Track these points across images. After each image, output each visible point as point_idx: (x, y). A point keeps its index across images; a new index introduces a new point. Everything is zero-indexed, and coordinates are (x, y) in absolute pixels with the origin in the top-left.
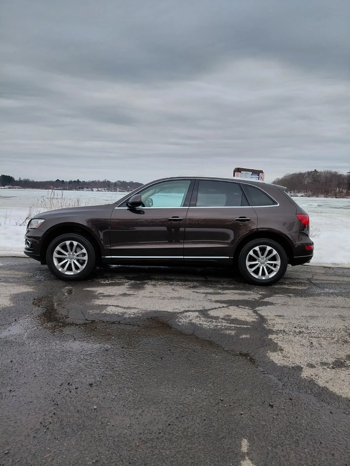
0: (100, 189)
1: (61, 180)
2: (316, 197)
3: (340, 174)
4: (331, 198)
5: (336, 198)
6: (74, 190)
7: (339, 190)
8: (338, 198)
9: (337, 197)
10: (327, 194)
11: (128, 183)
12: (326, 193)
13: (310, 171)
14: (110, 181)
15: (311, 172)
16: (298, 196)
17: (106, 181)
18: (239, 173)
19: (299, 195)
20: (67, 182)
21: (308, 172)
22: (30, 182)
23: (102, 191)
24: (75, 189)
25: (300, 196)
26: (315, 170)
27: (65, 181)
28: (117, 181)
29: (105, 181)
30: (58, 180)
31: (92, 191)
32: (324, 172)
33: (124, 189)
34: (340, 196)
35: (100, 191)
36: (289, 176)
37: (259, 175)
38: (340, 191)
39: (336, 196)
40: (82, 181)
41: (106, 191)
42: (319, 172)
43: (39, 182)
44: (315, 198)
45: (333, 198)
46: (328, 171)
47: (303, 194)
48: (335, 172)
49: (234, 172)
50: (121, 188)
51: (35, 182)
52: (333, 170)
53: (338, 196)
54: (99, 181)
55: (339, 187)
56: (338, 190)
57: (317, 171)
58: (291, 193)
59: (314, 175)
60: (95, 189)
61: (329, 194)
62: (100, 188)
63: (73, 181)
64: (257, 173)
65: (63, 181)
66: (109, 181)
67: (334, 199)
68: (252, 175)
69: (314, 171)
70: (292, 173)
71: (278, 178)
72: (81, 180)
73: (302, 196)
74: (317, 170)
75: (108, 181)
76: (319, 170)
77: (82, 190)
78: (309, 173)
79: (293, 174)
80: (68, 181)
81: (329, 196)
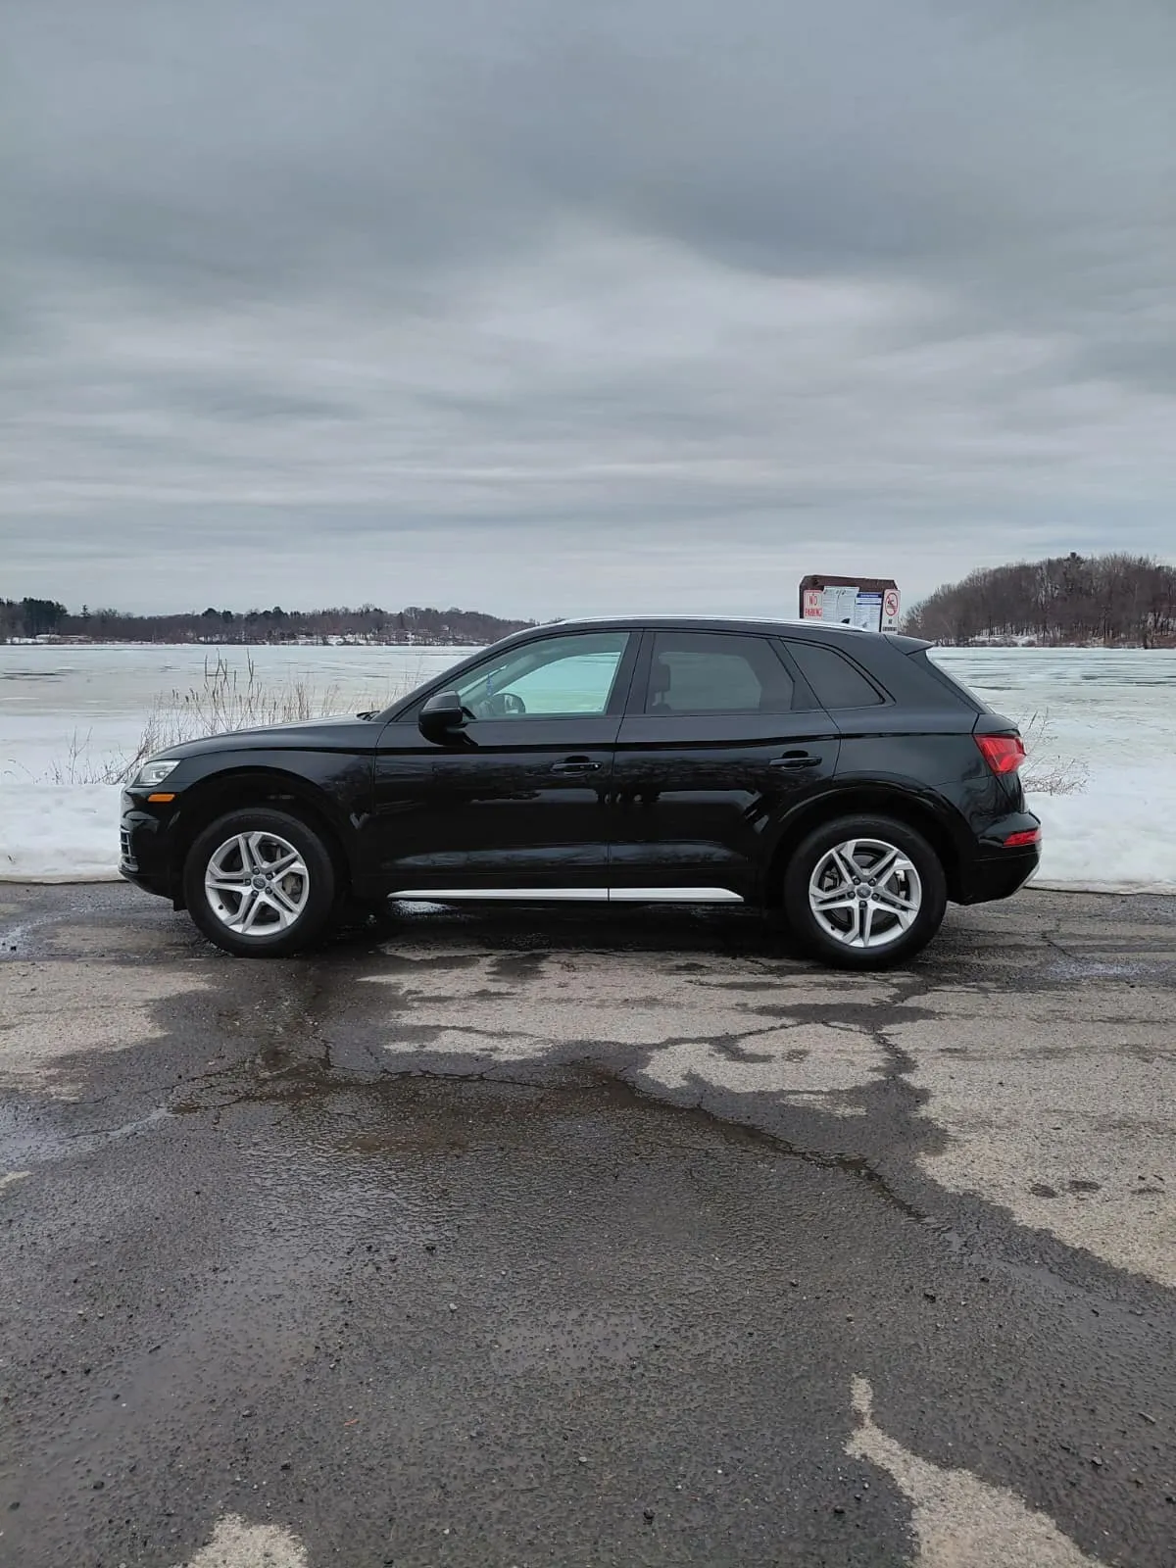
0: (350, 638)
1: (220, 609)
2: (1079, 647)
3: (1157, 565)
4: (1129, 648)
5: (1146, 648)
6: (264, 644)
7: (1156, 621)
8: (1153, 648)
9: (1149, 643)
10: (1114, 637)
11: (442, 613)
12: (1111, 632)
13: (1054, 558)
14: (383, 610)
15: (1059, 561)
16: (1015, 645)
17: (371, 610)
18: (818, 594)
19: (1023, 639)
20: (239, 616)
21: (1050, 562)
22: (119, 618)
23: (359, 644)
24: (269, 639)
25: (1023, 645)
26: (1073, 554)
27: (233, 613)
28: (407, 610)
29: (368, 611)
30: (210, 610)
31: (326, 643)
32: (1105, 562)
33: (431, 634)
34: (1158, 642)
35: (351, 644)
36: (985, 575)
37: (881, 596)
38: (1159, 624)
39: (1145, 642)
40: (289, 613)
41: (373, 642)
42: (1086, 561)
43: (150, 618)
44: (1075, 649)
45: (1134, 648)
46: (1115, 557)
47: (1033, 638)
48: (1141, 560)
49: (803, 589)
50: (421, 631)
51: (136, 619)
52: (1135, 553)
53: (1152, 641)
54: (347, 610)
55: (1154, 611)
56: (1151, 619)
57: (1079, 558)
58: (991, 633)
59: (1070, 574)
60: (334, 640)
61: (1122, 636)
62: (350, 636)
63: (262, 611)
64: (876, 588)
65: (229, 612)
66: (381, 612)
67: (1141, 652)
68: (859, 596)
69: (1068, 559)
70: (994, 567)
71: (949, 586)
72: (287, 610)
73: (1031, 644)
74: (1078, 554)
75: (376, 610)
76: (1085, 554)
77: (293, 641)
78: (1051, 565)
79: (1000, 570)
80: (244, 612)
81: (1124, 641)
